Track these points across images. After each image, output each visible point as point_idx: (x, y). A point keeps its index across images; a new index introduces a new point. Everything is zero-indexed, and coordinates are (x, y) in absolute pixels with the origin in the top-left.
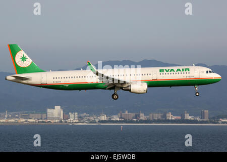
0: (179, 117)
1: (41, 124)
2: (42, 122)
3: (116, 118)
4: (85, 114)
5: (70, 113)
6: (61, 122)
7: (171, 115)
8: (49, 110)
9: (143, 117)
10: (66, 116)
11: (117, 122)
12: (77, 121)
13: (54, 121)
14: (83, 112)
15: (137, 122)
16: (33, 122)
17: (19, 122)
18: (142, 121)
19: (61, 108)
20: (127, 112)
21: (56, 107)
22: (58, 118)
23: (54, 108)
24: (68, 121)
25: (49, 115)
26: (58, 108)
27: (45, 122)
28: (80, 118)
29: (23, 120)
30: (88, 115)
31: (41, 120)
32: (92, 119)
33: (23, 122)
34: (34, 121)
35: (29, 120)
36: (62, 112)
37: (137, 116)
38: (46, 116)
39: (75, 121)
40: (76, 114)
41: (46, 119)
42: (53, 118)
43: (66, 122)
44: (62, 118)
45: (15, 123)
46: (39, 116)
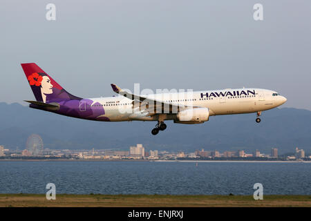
0: (251, 155)
1: (125, 160)
3: (193, 155)
4: (165, 152)
5: (151, 151)
6: (142, 158)
7: (243, 153)
8: (131, 148)
9: (218, 154)
10: (147, 154)
11: (194, 159)
12: (158, 158)
13: (136, 158)
14: (163, 150)
15: (212, 159)
16: (118, 159)
17: (104, 158)
18: (217, 159)
19: (143, 146)
20: (203, 151)
21: (138, 145)
22: (140, 155)
23: (136, 146)
24: (148, 158)
25: (132, 152)
26: (140, 146)
27: (128, 159)
28: (160, 156)
29: (108, 157)
30: (168, 152)
31: (124, 157)
32: (171, 156)
33: (108, 159)
34: (118, 157)
35: (114, 157)
36: (143, 150)
37: (212, 154)
38: (130, 153)
39: (155, 158)
40: (157, 151)
41: (129, 155)
42: (135, 155)
44: (143, 155)
45: (101, 159)
46: (123, 153)
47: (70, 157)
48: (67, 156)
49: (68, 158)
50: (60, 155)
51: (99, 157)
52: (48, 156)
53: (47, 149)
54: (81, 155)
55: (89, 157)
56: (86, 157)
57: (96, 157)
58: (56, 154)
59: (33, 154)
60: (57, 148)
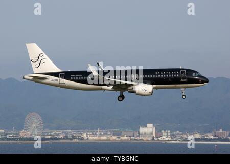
1: (133, 141)
2: (135, 140)
3: (210, 136)
4: (178, 132)
5: (163, 131)
6: (153, 139)
8: (141, 128)
10: (159, 134)
11: (211, 140)
12: (170, 139)
13: (147, 139)
14: (176, 130)
16: (125, 140)
17: (111, 139)
19: (153, 125)
21: (148, 124)
22: (150, 136)
23: (146, 126)
24: (160, 139)
25: (142, 132)
26: (150, 125)
27: (137, 140)
28: (173, 136)
29: (115, 138)
30: (181, 133)
31: (133, 138)
32: (185, 137)
33: (114, 140)
34: (126, 138)
35: (121, 138)
36: (154, 129)
38: (139, 134)
39: (167, 139)
40: (169, 131)
41: (139, 136)
42: (145, 136)
43: (159, 140)
44: (154, 135)
45: (107, 140)
46: (131, 133)
47: (73, 138)
48: (70, 137)
49: (71, 139)
50: (61, 136)
51: (105, 138)
52: (49, 137)
53: (47, 130)
54: (85, 136)
55: (94, 138)
56: (90, 138)
57: (102, 138)
58: (58, 135)
59: (31, 135)
60: (58, 128)
